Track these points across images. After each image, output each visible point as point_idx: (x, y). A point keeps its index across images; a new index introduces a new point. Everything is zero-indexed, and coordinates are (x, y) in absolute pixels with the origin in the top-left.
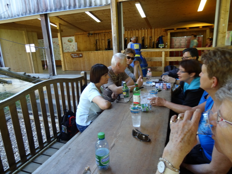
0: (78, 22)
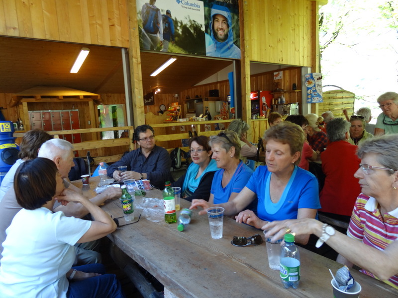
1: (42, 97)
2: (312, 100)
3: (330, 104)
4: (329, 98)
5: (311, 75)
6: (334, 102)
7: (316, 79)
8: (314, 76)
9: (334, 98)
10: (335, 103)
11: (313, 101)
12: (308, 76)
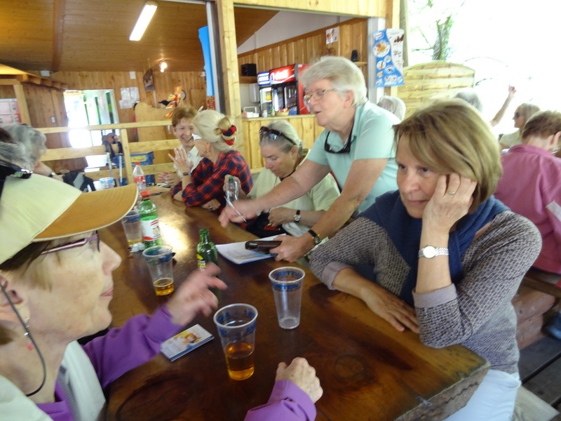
2: (384, 82)
3: (422, 89)
4: (422, 77)
5: (384, 33)
6: (432, 84)
7: (392, 41)
8: (388, 35)
9: (431, 78)
10: (434, 86)
11: (387, 84)
12: (378, 35)
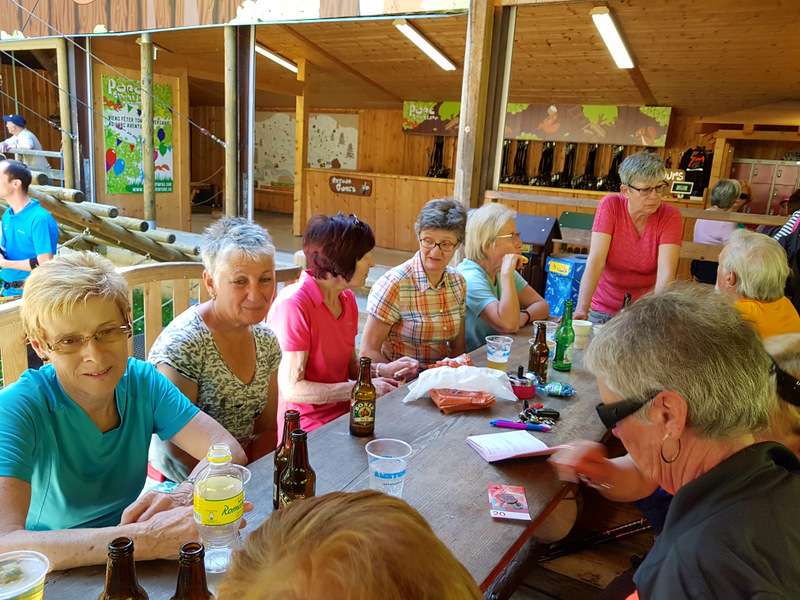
0: (372, 61)
1: (758, 128)
